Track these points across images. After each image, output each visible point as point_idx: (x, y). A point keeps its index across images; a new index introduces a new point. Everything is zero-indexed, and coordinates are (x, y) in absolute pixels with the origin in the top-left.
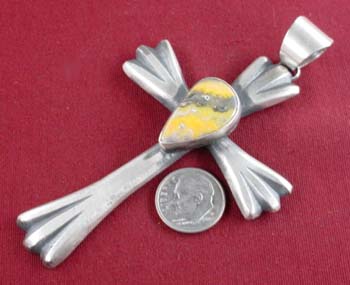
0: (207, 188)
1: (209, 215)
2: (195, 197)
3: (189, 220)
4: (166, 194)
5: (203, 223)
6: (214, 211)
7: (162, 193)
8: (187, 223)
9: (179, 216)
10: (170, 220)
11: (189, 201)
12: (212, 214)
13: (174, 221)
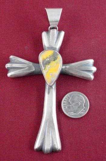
0: (82, 100)
1: (82, 111)
2: (77, 104)
3: (75, 113)
4: (66, 102)
5: (80, 114)
6: (84, 109)
7: (64, 102)
8: (74, 114)
9: (71, 111)
10: (67, 113)
11: (75, 105)
12: (84, 111)
13: (69, 113)
